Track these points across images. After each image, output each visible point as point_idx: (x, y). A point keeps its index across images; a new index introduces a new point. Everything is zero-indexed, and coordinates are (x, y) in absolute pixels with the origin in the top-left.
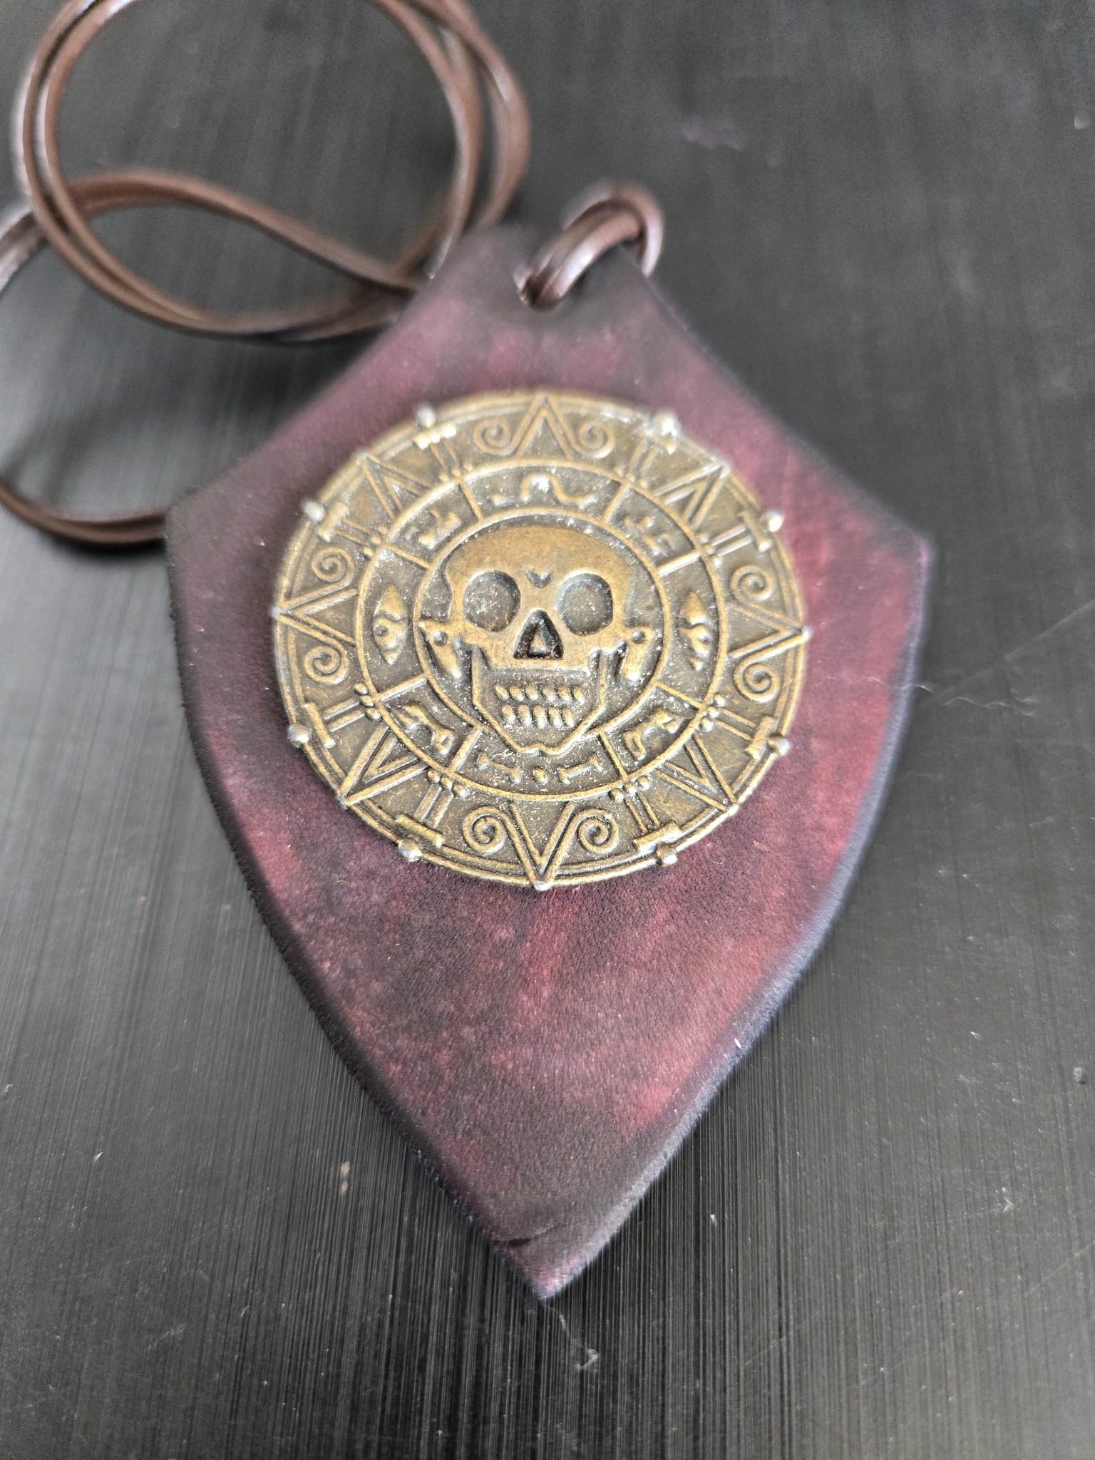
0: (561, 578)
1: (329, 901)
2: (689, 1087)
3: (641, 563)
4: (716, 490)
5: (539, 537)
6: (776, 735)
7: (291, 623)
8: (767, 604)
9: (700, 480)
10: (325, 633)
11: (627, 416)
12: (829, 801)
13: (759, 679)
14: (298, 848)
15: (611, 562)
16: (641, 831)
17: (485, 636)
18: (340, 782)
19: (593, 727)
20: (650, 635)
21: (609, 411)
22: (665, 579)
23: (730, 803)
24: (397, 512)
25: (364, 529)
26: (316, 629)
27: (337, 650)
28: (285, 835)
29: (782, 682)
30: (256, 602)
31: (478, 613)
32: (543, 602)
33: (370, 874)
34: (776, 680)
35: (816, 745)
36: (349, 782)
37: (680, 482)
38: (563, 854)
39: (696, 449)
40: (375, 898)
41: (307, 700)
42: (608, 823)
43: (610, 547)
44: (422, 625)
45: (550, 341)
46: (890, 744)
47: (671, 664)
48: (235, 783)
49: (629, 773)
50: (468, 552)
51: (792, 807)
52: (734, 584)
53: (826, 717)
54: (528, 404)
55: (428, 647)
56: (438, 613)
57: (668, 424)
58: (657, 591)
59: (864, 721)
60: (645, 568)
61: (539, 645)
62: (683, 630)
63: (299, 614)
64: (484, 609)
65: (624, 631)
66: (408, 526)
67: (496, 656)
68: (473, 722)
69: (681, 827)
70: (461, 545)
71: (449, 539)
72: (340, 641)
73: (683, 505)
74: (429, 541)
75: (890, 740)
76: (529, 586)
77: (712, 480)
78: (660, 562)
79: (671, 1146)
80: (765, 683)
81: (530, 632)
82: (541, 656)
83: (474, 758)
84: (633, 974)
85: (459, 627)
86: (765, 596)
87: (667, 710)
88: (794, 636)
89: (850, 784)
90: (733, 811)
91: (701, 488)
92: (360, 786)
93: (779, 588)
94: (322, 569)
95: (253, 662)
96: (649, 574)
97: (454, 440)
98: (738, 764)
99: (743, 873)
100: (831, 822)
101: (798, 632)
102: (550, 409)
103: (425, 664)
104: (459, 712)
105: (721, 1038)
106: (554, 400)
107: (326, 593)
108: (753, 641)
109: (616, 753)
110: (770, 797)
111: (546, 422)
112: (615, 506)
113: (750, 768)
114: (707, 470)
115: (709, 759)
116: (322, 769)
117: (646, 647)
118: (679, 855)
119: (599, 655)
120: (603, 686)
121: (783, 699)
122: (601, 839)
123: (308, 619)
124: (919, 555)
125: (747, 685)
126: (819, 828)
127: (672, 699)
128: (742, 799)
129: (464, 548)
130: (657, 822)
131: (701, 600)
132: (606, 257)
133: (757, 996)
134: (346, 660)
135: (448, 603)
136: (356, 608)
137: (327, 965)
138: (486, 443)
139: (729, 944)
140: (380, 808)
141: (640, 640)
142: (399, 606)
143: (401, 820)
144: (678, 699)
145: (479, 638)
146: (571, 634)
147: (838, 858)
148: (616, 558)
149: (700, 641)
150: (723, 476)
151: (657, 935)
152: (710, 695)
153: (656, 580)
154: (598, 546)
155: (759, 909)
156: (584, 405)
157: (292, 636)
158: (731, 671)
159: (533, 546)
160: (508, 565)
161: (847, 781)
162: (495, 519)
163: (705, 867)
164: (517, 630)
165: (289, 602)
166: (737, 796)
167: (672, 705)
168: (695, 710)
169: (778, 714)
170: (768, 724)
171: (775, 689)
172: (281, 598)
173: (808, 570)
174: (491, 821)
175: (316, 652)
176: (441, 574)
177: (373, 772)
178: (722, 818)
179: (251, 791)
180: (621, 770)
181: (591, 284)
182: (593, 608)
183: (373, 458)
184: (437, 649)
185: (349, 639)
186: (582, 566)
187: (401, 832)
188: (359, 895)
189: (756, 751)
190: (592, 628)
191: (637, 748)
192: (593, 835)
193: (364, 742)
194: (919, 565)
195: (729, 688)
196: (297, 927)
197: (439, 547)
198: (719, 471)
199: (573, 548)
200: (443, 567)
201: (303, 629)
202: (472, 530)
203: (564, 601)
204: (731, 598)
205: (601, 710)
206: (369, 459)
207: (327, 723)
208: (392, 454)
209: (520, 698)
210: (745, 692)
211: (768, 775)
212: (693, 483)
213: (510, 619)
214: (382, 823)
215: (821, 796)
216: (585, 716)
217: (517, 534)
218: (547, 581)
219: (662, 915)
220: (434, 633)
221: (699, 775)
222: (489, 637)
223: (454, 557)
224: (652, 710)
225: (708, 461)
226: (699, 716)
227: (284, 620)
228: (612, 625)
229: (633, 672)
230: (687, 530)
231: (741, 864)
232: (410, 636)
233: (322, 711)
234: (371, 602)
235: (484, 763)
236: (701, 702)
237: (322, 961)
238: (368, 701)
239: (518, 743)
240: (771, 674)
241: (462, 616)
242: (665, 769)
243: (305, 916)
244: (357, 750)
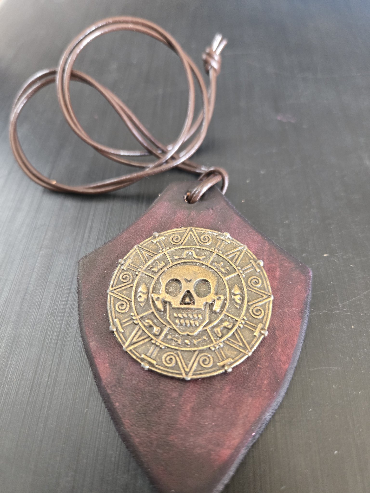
0: (195, 280)
1: (119, 382)
2: (237, 450)
3: (220, 276)
4: (243, 254)
5: (189, 268)
7: (112, 294)
8: (260, 288)
9: (238, 251)
10: (123, 297)
11: (215, 233)
12: (282, 351)
14: (110, 365)
15: (211, 275)
16: (220, 360)
17: (171, 298)
18: (124, 343)
19: (204, 326)
20: (222, 297)
21: (210, 232)
22: (227, 281)
23: (249, 352)
24: (146, 262)
25: (136, 267)
26: (120, 296)
27: (126, 302)
28: (107, 361)
29: (265, 313)
30: (103, 288)
31: (169, 291)
32: (189, 288)
33: (132, 374)
34: (263, 312)
35: (277, 333)
36: (127, 344)
37: (232, 251)
38: (194, 368)
39: (237, 242)
40: (134, 382)
41: (116, 318)
42: (209, 357)
43: (210, 271)
44: (153, 295)
45: (193, 213)
46: (303, 333)
47: (229, 307)
48: (93, 345)
49: (216, 341)
50: (167, 273)
51: (270, 353)
52: (249, 282)
53: (281, 324)
54: (186, 230)
55: (153, 301)
57: (228, 235)
58: (224, 284)
59: (293, 325)
60: (221, 277)
62: (233, 296)
63: (115, 292)
64: (171, 290)
65: (214, 296)
66: (149, 265)
67: (174, 304)
68: (167, 325)
69: (233, 359)
70: (165, 271)
71: (161, 269)
72: (127, 300)
73: (232, 259)
74: (155, 269)
75: (303, 332)
76: (185, 283)
77: (241, 251)
79: (231, 472)
80: (259, 313)
82: (188, 304)
84: (218, 410)
85: (163, 295)
86: (259, 285)
87: (228, 321)
88: (268, 298)
89: (290, 346)
90: (250, 354)
91: (238, 253)
93: (263, 283)
94: (123, 279)
95: (100, 307)
96: (222, 279)
97: (164, 241)
99: (254, 375)
100: (284, 358)
101: (269, 296)
102: (192, 231)
103: (152, 307)
104: (162, 322)
105: (248, 432)
106: (193, 229)
107: (124, 285)
108: (255, 299)
109: (212, 335)
110: (263, 350)
111: (191, 234)
112: (212, 259)
113: (255, 340)
114: (240, 248)
115: (242, 337)
116: (119, 340)
117: (221, 301)
118: (233, 368)
120: (208, 313)
121: (265, 318)
122: (207, 363)
123: (118, 293)
124: (309, 272)
125: (254, 313)
126: (280, 360)
127: (230, 318)
128: (253, 350)
129: (166, 272)
130: (225, 358)
131: (239, 287)
132: (211, 189)
133: (260, 418)
134: (128, 306)
135: (160, 288)
136: (132, 290)
137: (117, 404)
138: (173, 241)
139: (250, 399)
140: (137, 352)
142: (146, 289)
143: (143, 356)
144: (231, 318)
145: (168, 298)
146: (198, 297)
147: (287, 371)
148: (212, 274)
149: (239, 299)
150: (245, 249)
151: (226, 396)
152: (242, 316)
153: (224, 281)
154: (206, 271)
155: (260, 387)
156: (203, 230)
157: (112, 299)
159: (186, 271)
160: (179, 276)
161: (288, 345)
163: (241, 373)
164: (181, 296)
165: (112, 288)
166: (251, 349)
167: (230, 320)
168: (237, 321)
169: (264, 322)
170: (260, 326)
171: (263, 314)
172: (110, 287)
173: (272, 278)
174: (172, 357)
177: (135, 340)
178: (246, 357)
179: (97, 347)
180: (213, 341)
181: (206, 196)
182: (205, 290)
183: (140, 246)
184: (156, 302)
185: (130, 299)
186: (201, 277)
187: (143, 359)
188: (129, 381)
190: (205, 296)
191: (218, 333)
192: (204, 361)
193: (133, 330)
194: (309, 276)
195: (248, 314)
196: (109, 391)
197: (158, 271)
198: (244, 248)
199: (199, 271)
200: (159, 277)
201: (116, 296)
202: (168, 267)
203: (196, 287)
204: (248, 286)
205: (207, 321)
206: (138, 246)
207: (121, 325)
208: (145, 245)
210: (253, 315)
211: (261, 342)
212: (236, 252)
213: (179, 293)
214: (137, 357)
215: (280, 350)
216: (202, 323)
217: (182, 267)
218: (190, 281)
219: (227, 389)
222: (173, 298)
223: (163, 274)
225: (240, 246)
226: (238, 323)
227: (111, 294)
228: (210, 294)
230: (234, 266)
231: (253, 372)
232: (148, 298)
233: (120, 321)
234: (137, 288)
236: (239, 319)
237: (116, 403)
238: (134, 318)
239: (181, 331)
240: (262, 310)
241: (164, 292)
242: (228, 340)
243: (111, 387)
244: (130, 334)
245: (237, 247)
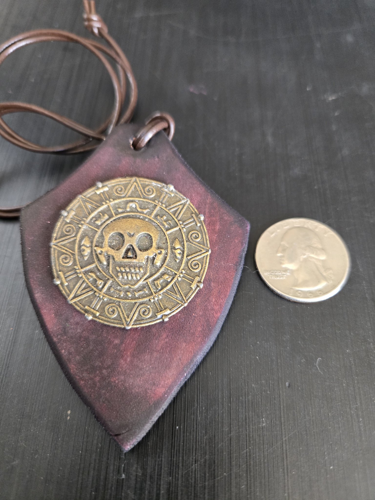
0: (137, 234)
1: (65, 332)
2: (170, 388)
3: (162, 230)
4: (185, 207)
5: (132, 222)
6: (199, 282)
7: (56, 247)
8: (199, 243)
9: (181, 204)
10: (66, 250)
11: (159, 185)
12: (216, 301)
13: (195, 265)
14: (56, 315)
15: (153, 229)
16: (158, 311)
17: (114, 252)
18: (69, 296)
19: (145, 279)
20: (163, 251)
21: (154, 183)
22: (168, 235)
23: (185, 303)
24: (90, 214)
25: (79, 219)
26: (64, 249)
27: (70, 256)
28: (52, 311)
29: (202, 266)
30: (47, 240)
31: (112, 244)
32: (132, 242)
33: (77, 324)
34: (200, 265)
35: (212, 284)
36: (72, 296)
37: (175, 205)
38: (135, 318)
39: (180, 195)
40: (79, 331)
41: (60, 271)
42: (148, 309)
43: (153, 225)
44: (95, 248)
45: (139, 161)
46: (236, 284)
47: (169, 260)
48: (38, 296)
49: (155, 293)
50: (110, 226)
51: (205, 303)
52: (189, 236)
53: (216, 276)
54: (130, 181)
55: (97, 255)
56: (100, 245)
57: (172, 188)
58: (166, 238)
59: (228, 277)
60: (163, 231)
61: (130, 254)
62: (173, 250)
63: (59, 244)
64: (114, 243)
65: (155, 250)
66: (93, 218)
67: (117, 258)
68: (109, 278)
69: (170, 310)
70: (108, 224)
71: (105, 222)
72: (71, 253)
73: (174, 213)
74: (99, 223)
75: (236, 283)
76: (128, 237)
77: (184, 205)
78: (167, 230)
79: (165, 406)
80: (197, 266)
81: (127, 251)
82: (130, 258)
83: (109, 289)
84: (155, 354)
85: (106, 249)
86: (198, 240)
87: (168, 274)
88: (207, 252)
89: (223, 296)
90: (186, 305)
91: (181, 207)
92: (75, 297)
93: (202, 237)
95: (45, 259)
96: (164, 233)
97: (107, 192)
98: (188, 290)
99: (189, 323)
100: (216, 308)
101: (207, 251)
102: (137, 182)
103: (96, 260)
104: (105, 275)
105: (180, 373)
106: (138, 179)
107: (67, 238)
108: (194, 253)
109: (152, 287)
110: (198, 300)
111: (135, 186)
112: (155, 212)
113: (192, 292)
114: (183, 202)
115: (180, 289)
116: (64, 292)
117: (162, 255)
118: (170, 318)
119: (148, 257)
120: (149, 267)
121: (202, 271)
122: (146, 313)
123: (61, 246)
124: (247, 226)
125: (192, 267)
126: (213, 309)
127: (169, 271)
129: (109, 225)
130: (163, 308)
131: (179, 241)
132: (157, 135)
133: (192, 360)
134: (72, 259)
135: (104, 241)
136: (76, 243)
137: (63, 351)
138: (117, 193)
139: (184, 344)
140: (81, 304)
141: (160, 253)
142: (89, 242)
143: (87, 307)
144: (171, 271)
145: (112, 252)
146: (140, 251)
147: (218, 319)
148: (154, 228)
149: (179, 254)
150: (188, 203)
151: (163, 342)
152: (180, 270)
153: (166, 235)
154: (149, 224)
155: (193, 334)
156: (147, 181)
157: (56, 251)
158: (187, 263)
159: (129, 225)
160: (122, 230)
161: (222, 295)
162: (119, 216)
163: (178, 321)
164: (123, 250)
165: (56, 241)
166: (187, 300)
167: (169, 273)
168: (176, 274)
169: (200, 276)
170: (197, 279)
171: (200, 268)
172: (54, 239)
173: (211, 231)
174: (114, 308)
175: (63, 256)
176: (102, 232)
177: (79, 293)
178: (183, 307)
179: (42, 298)
180: (153, 293)
181: (152, 143)
182: (147, 243)
183: (83, 197)
184: (99, 256)
185: (73, 252)
186: (144, 231)
187: (86, 311)
188: (74, 330)
189: (193, 286)
190: (146, 250)
191: (158, 286)
192: (144, 312)
193: (77, 283)
194: (247, 230)
195: (186, 268)
196: (55, 339)
197: (102, 225)
198: (187, 201)
199: (142, 225)
200: (102, 230)
201: (60, 249)
202: (111, 220)
203: (139, 241)
204: (188, 241)
205: (148, 274)
206: (82, 197)
207: (66, 278)
208: (89, 196)
209: (124, 271)
210: (191, 269)
211: (197, 293)
212: (179, 205)
213: (122, 247)
214: (81, 308)
215: (214, 300)
216: (143, 276)
217: (125, 221)
218: (133, 235)
219: (164, 336)
220: (99, 250)
221: (177, 294)
222: (115, 252)
223: (106, 227)
224: (163, 274)
225: (183, 199)
226: (177, 276)
227: (54, 246)
228: (152, 249)
229: (158, 263)
230: (176, 220)
231: (189, 320)
232: (92, 252)
233: (64, 274)
234: (80, 241)
235: (112, 290)
236: (178, 272)
237: (62, 350)
238: (78, 271)
239: (122, 284)
240: (199, 263)
241: (107, 246)
242: (166, 292)
243: (57, 336)
244: (74, 286)
245: (180, 200)
